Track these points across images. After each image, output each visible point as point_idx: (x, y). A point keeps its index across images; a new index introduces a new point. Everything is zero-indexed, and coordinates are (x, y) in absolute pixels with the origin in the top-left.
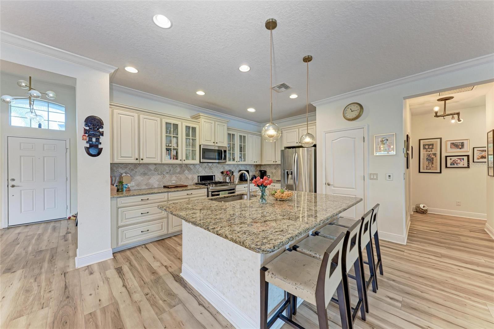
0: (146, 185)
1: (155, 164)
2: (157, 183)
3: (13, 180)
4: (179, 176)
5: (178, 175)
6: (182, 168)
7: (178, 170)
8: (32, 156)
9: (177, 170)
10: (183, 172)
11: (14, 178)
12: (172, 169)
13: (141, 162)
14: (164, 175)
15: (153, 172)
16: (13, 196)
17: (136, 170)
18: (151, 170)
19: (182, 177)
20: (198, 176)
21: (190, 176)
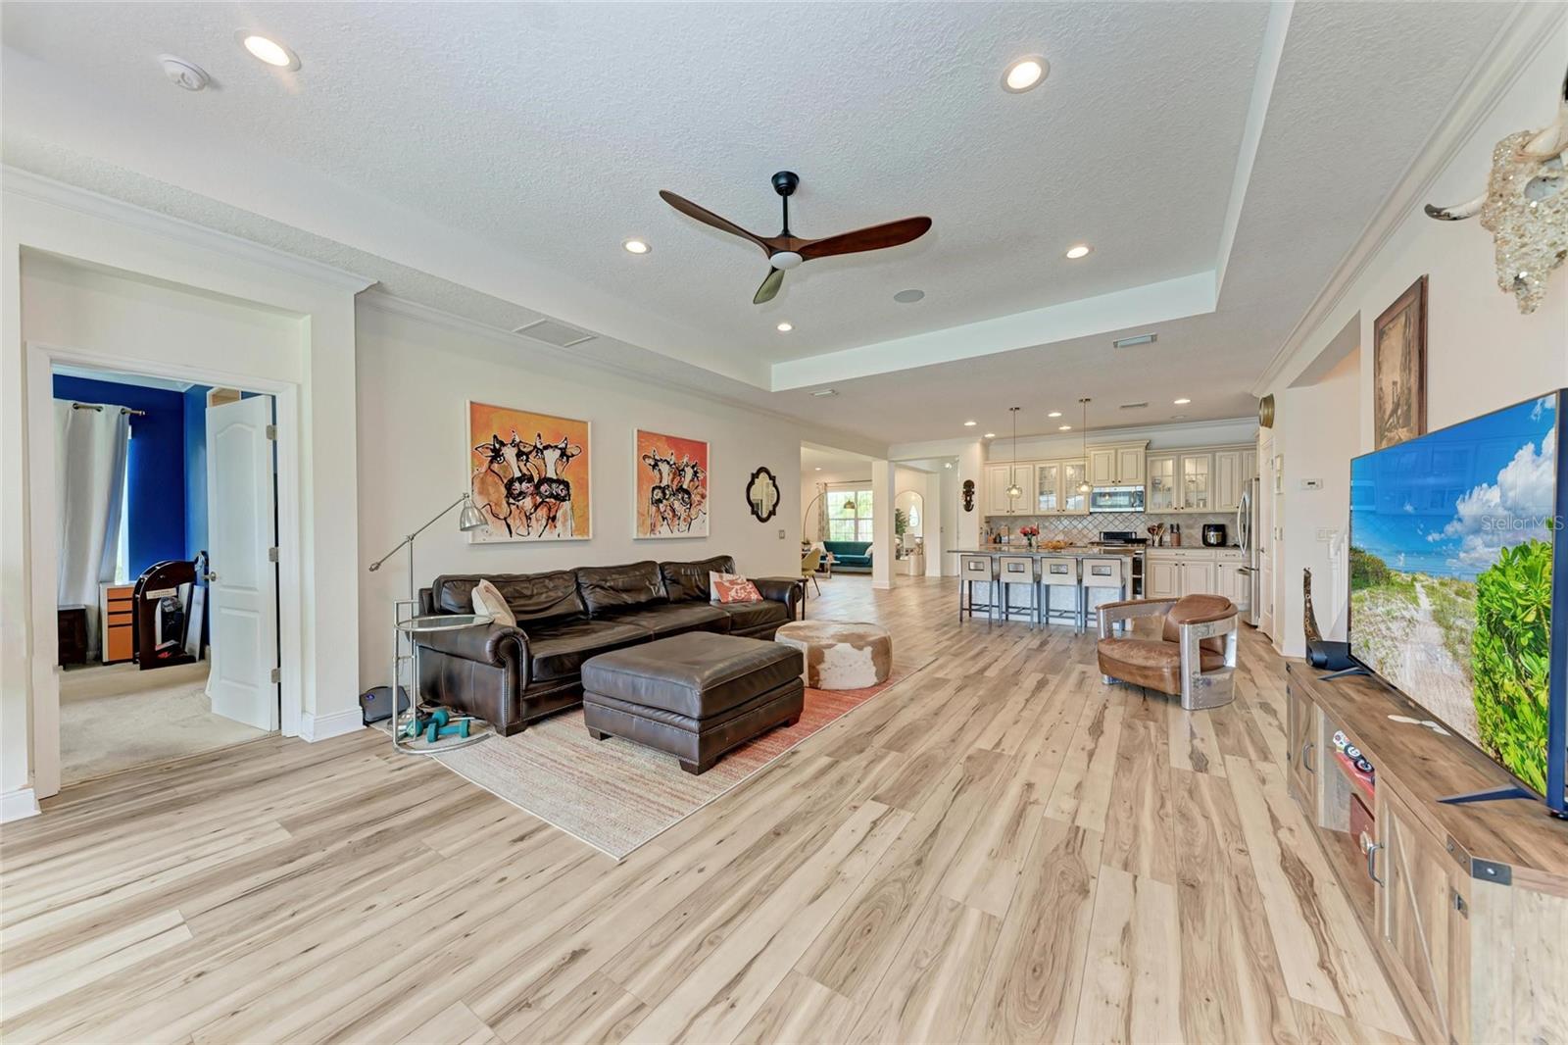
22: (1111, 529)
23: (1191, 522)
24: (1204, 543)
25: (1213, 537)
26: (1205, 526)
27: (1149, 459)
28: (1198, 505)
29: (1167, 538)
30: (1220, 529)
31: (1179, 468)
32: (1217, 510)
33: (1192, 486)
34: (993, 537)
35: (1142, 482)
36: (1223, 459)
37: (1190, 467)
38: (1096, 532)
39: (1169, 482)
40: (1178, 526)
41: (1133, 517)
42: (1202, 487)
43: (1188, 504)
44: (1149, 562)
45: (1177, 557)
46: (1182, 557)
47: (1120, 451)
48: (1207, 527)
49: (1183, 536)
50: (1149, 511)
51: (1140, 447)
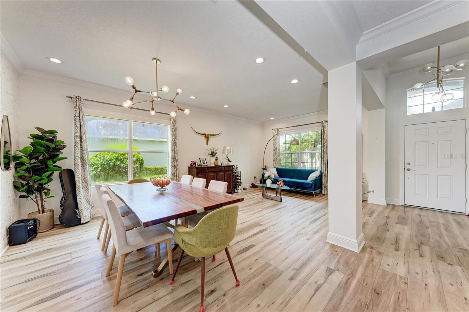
3: (409, 164)
8: (426, 142)
11: (409, 162)
16: (409, 178)
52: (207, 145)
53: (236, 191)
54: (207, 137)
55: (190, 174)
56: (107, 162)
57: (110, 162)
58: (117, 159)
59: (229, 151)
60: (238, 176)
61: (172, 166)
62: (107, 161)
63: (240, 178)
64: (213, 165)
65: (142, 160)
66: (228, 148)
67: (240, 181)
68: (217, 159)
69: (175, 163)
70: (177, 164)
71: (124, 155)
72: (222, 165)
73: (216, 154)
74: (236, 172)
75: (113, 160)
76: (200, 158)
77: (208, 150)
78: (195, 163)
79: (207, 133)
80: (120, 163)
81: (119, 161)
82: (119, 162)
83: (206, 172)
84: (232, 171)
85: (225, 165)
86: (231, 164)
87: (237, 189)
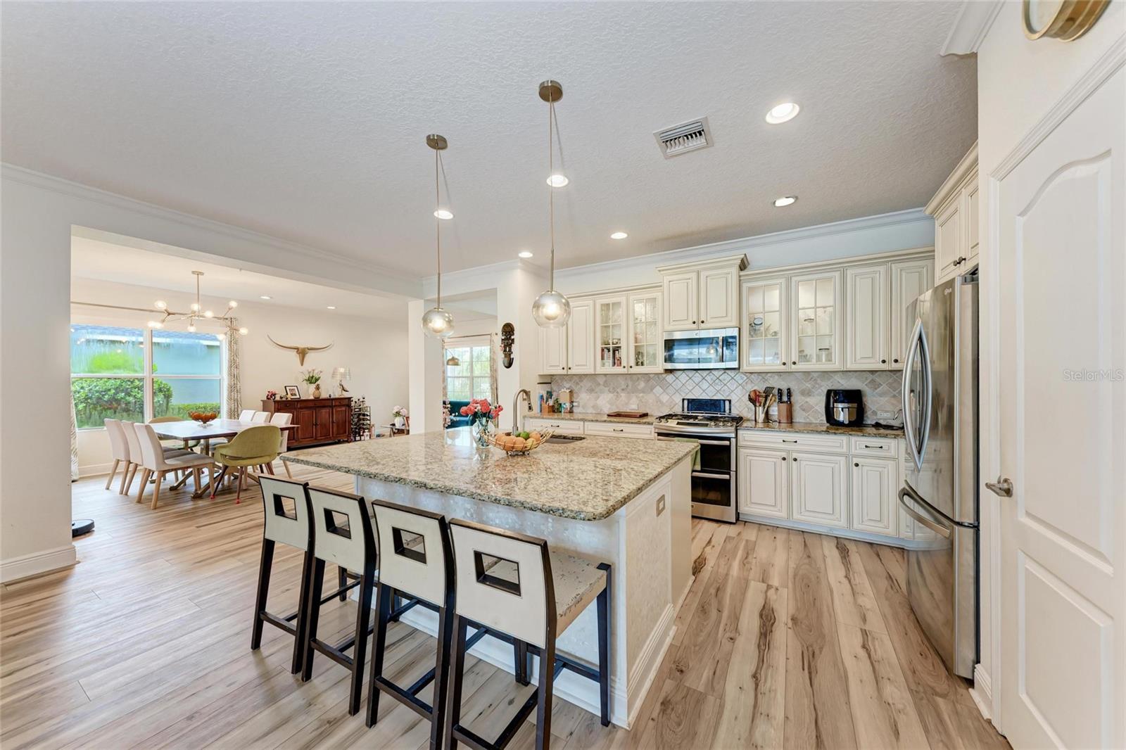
0: (593, 407)
1: (605, 375)
2: (609, 406)
4: (643, 397)
5: (641, 395)
6: (648, 381)
7: (642, 385)
9: (639, 384)
10: (652, 390)
12: (630, 383)
13: (570, 372)
14: (617, 392)
15: (602, 387)
17: (581, 384)
18: (599, 384)
19: (650, 398)
20: (683, 400)
21: (665, 398)
22: (698, 394)
23: (808, 385)
24: (828, 421)
25: (842, 415)
26: (829, 392)
27: (745, 286)
28: (819, 359)
29: (774, 411)
30: (854, 397)
31: (789, 300)
32: (850, 366)
33: (809, 329)
34: (551, 402)
35: (735, 323)
36: (858, 279)
37: (805, 298)
38: (678, 400)
39: (774, 322)
40: (789, 391)
41: (726, 377)
42: (824, 329)
43: (803, 356)
44: (742, 452)
45: (783, 446)
46: (794, 447)
47: (703, 275)
48: (834, 396)
49: (796, 408)
50: (745, 368)
51: (731, 266)
52: (302, 365)
53: (358, 438)
54: (302, 353)
55: (264, 410)
56: (97, 394)
57: (105, 395)
58: (117, 390)
59: (344, 375)
60: (364, 415)
61: (230, 398)
62: (97, 392)
63: (368, 418)
64: (312, 398)
65: (168, 390)
66: (342, 370)
67: (368, 422)
68: (318, 388)
69: (234, 395)
70: (239, 396)
71: (132, 382)
72: (332, 397)
73: (317, 380)
74: (360, 409)
75: (109, 390)
76: (285, 387)
77: (302, 372)
78: (274, 395)
79: (301, 345)
80: (125, 395)
81: (122, 391)
82: (123, 394)
83: (295, 409)
84: (349, 406)
85: (337, 396)
86: (346, 395)
87: (360, 436)
